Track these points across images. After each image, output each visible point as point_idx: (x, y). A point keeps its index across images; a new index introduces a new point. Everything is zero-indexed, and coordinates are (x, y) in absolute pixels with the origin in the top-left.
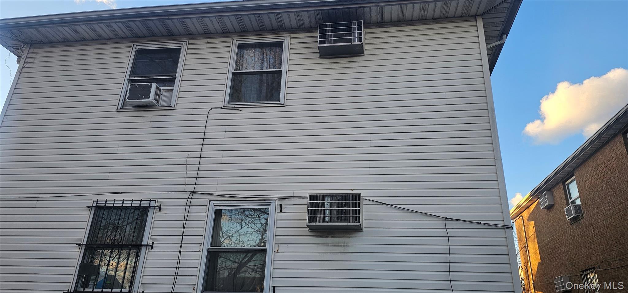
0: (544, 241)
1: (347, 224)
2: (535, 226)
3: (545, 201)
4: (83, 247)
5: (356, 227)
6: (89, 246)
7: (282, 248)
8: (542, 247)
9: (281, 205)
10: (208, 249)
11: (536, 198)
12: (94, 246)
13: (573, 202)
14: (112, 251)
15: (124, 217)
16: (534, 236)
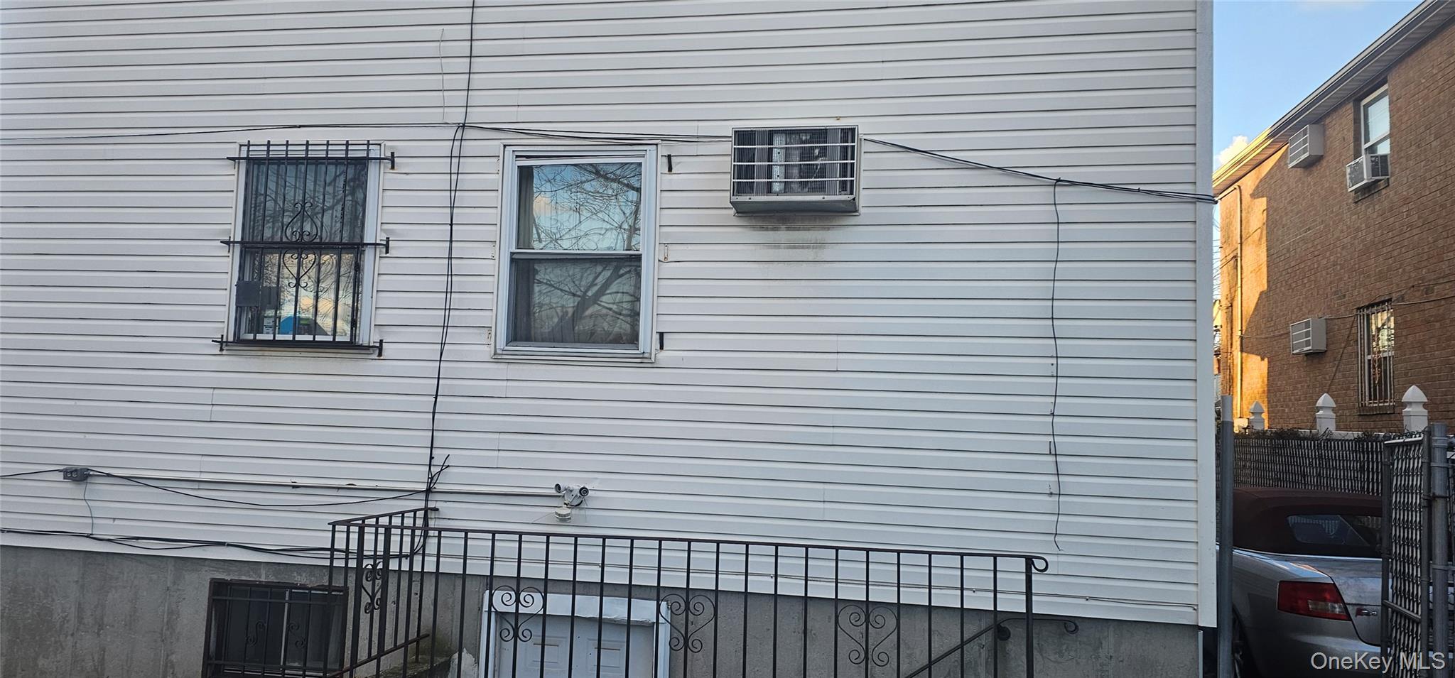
0: (1282, 242)
1: (824, 198)
2: (1267, 209)
3: (1301, 147)
4: (235, 248)
5: (844, 206)
6: (248, 245)
7: (676, 252)
8: (1275, 256)
9: (669, 157)
10: (512, 254)
11: (1281, 142)
12: (259, 245)
13: (1372, 149)
14: (301, 257)
15: (314, 194)
16: (1261, 233)
